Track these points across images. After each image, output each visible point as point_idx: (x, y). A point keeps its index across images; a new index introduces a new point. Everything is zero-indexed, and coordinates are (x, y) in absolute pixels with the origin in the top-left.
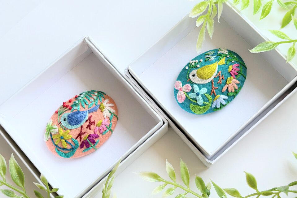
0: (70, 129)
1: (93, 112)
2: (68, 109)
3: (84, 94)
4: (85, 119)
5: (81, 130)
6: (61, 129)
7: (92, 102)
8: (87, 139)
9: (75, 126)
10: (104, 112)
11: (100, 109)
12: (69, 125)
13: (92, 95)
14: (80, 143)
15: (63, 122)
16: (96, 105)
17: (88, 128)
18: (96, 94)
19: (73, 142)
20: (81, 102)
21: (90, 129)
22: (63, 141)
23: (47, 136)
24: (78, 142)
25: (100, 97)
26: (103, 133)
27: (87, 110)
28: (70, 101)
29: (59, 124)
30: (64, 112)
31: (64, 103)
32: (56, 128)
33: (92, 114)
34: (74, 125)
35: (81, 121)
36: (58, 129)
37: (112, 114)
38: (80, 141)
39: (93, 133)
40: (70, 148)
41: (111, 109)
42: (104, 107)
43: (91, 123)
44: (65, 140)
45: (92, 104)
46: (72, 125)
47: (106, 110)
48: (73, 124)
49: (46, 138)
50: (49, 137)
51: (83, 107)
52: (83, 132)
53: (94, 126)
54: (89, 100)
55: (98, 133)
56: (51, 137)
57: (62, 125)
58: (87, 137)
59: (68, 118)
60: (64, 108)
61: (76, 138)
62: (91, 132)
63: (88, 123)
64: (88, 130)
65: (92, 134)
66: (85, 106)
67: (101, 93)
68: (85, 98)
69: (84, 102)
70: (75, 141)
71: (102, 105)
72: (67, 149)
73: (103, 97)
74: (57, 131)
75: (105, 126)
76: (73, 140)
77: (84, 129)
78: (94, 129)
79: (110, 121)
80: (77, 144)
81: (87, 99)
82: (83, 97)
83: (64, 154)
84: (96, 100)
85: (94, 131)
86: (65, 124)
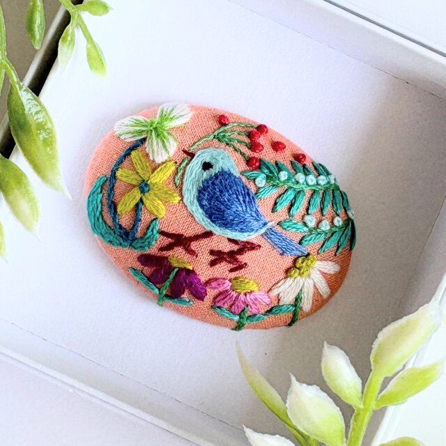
0: (182, 200)
1: (274, 246)
2: (248, 153)
3: (320, 182)
4: (237, 233)
5: (197, 237)
6: (173, 168)
7: (305, 224)
8: (176, 270)
9: (201, 211)
10: (289, 281)
11: (295, 261)
12: (194, 192)
13: (328, 209)
14: (153, 250)
15: (196, 164)
16: (300, 243)
17: (213, 258)
18: (338, 221)
19: (148, 228)
20: (290, 188)
21: (213, 264)
22: (137, 195)
23: (132, 129)
24: (154, 243)
25: (335, 238)
26: (219, 307)
27: (269, 225)
28: (277, 146)
29: (185, 152)
30: (231, 149)
31: (262, 129)
32: (166, 150)
33: (266, 246)
34: (202, 206)
35: (226, 224)
36: (165, 157)
37: (295, 306)
38: (162, 249)
39: (203, 279)
40: (123, 225)
41: (311, 295)
42: (305, 274)
43: (232, 256)
44: (141, 200)
45: (298, 229)
46: (200, 200)
47: (301, 281)
48: (205, 203)
49: (125, 129)
50: (133, 139)
51: (276, 204)
52: (194, 245)
53: (227, 272)
54: (307, 209)
55: (211, 293)
56: (134, 147)
57: (184, 164)
58: (181, 266)
59: (216, 176)
60: (247, 140)
61: (162, 233)
62: (203, 272)
63: (227, 247)
64: (206, 258)
65: (200, 277)
66: (282, 208)
67: (350, 233)
68: (308, 195)
69: (295, 198)
70: (152, 231)
71: (309, 262)
72: (115, 216)
73: (338, 247)
74: (159, 160)
75: (243, 306)
76: (152, 226)
77: (202, 247)
78: (219, 276)
79: (270, 311)
80: (146, 243)
81: (309, 203)
82: (310, 183)
83: (98, 213)
84: (319, 234)
85: (210, 279)
86: (194, 174)
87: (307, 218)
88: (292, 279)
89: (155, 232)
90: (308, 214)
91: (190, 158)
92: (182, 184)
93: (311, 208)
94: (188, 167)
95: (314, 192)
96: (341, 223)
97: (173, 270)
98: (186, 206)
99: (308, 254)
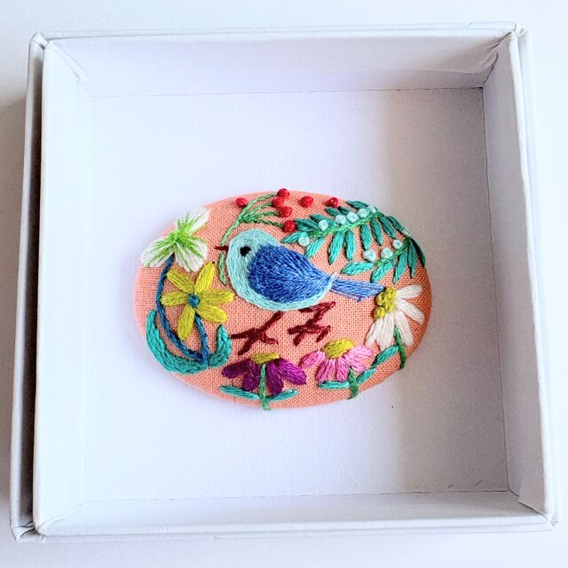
0: (236, 295)
1: (348, 295)
2: (280, 221)
3: (362, 215)
4: (306, 300)
5: (268, 324)
6: (213, 269)
7: (367, 261)
8: (264, 367)
9: (259, 296)
10: (380, 322)
11: (375, 300)
12: (245, 281)
13: (383, 238)
14: (233, 357)
15: (234, 252)
17: (294, 336)
18: (398, 244)
19: (217, 338)
20: (335, 233)
21: (296, 342)
22: (190, 312)
23: (157, 253)
24: (229, 351)
25: (403, 261)
26: (324, 383)
27: (333, 277)
28: (305, 202)
29: (217, 248)
30: (262, 224)
31: (282, 194)
32: (198, 255)
33: (339, 299)
34: (258, 291)
35: (290, 296)
36: (201, 263)
37: (398, 345)
38: (240, 353)
39: (295, 362)
40: (192, 349)
41: (407, 327)
42: (391, 309)
43: (311, 326)
44: (197, 315)
45: (363, 269)
47: (390, 317)
48: (259, 286)
51: (329, 254)
52: (270, 333)
53: (315, 344)
54: (363, 246)
55: (309, 372)
56: (167, 268)
57: (222, 261)
58: (268, 359)
59: (258, 256)
60: (273, 210)
61: (234, 337)
62: (292, 355)
63: (303, 319)
64: (287, 340)
65: (291, 362)
66: (337, 256)
67: (414, 251)
68: (356, 231)
69: (345, 240)
70: (222, 339)
71: (389, 295)
72: (180, 344)
73: (410, 269)
74: (196, 268)
75: (347, 369)
76: (220, 335)
77: (279, 331)
78: (309, 352)
79: (375, 362)
80: (223, 355)
81: (361, 239)
82: (353, 221)
83: (163, 350)
84: (385, 264)
85: (301, 359)
86: (236, 265)
87: (366, 254)
88: (381, 320)
89: (226, 340)
90: (365, 250)
91: (224, 252)
92: (229, 279)
93: (365, 243)
94: (227, 261)
95: (361, 227)
96: (401, 245)
97: (261, 367)
98: (243, 299)
99: (385, 289)
